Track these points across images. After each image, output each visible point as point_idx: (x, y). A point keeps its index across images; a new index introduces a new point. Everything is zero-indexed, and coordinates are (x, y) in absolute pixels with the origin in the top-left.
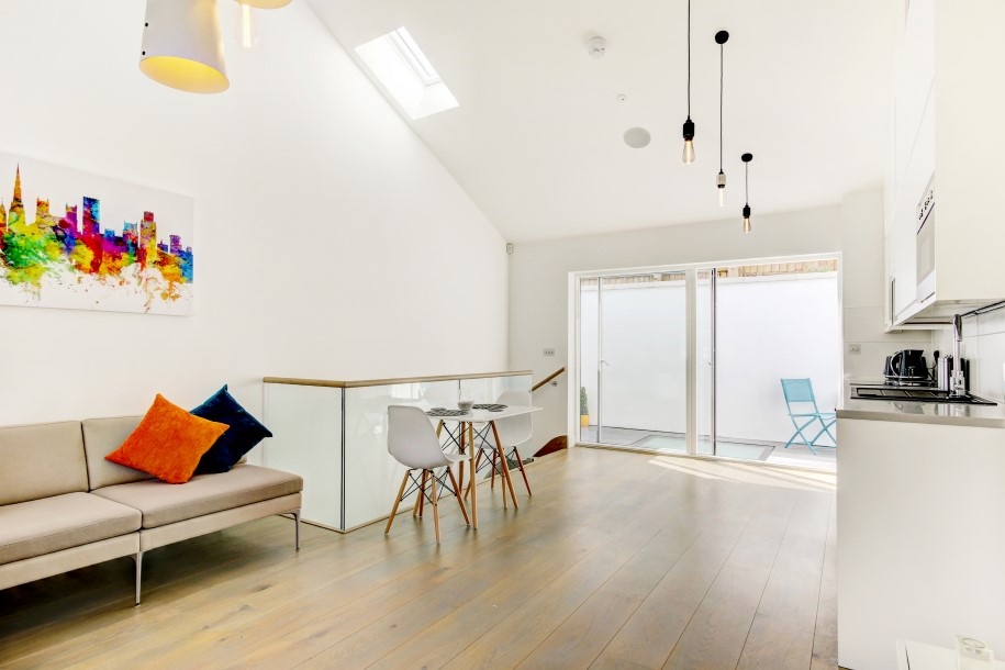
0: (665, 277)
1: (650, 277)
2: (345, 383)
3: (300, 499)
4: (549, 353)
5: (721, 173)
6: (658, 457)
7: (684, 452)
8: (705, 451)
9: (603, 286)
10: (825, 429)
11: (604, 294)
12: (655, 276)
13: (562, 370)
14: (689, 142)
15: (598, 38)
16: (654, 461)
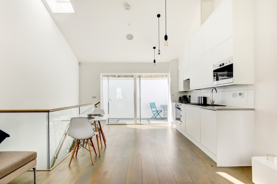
0: (119, 76)
1: (115, 76)
2: (49, 110)
3: (36, 161)
4: (94, 97)
5: (159, 50)
6: (127, 125)
7: (134, 123)
8: (138, 122)
9: (109, 78)
10: (158, 114)
11: (109, 80)
12: (116, 76)
13: (99, 102)
14: (166, 41)
15: (128, 5)
16: (128, 126)
